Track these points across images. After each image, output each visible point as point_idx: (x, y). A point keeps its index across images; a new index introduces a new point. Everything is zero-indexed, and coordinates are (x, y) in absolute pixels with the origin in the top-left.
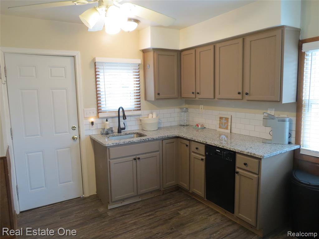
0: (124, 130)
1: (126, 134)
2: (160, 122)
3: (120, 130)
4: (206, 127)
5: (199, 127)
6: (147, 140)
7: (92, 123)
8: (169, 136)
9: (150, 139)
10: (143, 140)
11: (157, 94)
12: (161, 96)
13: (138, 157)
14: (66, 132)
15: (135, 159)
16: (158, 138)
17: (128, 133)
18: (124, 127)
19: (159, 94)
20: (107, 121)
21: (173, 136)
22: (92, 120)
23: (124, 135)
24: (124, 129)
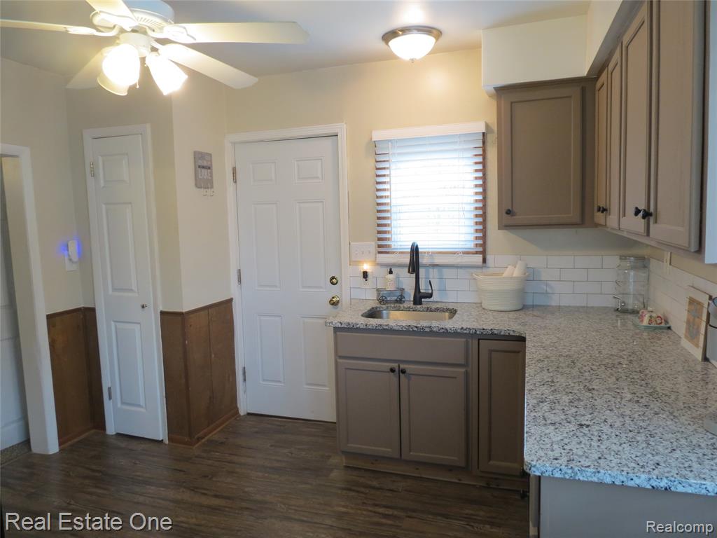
0: (427, 300)
1: (428, 310)
2: (549, 291)
3: (419, 298)
4: (672, 328)
5: (642, 321)
6: (428, 330)
7: (365, 275)
8: (496, 332)
9: (435, 330)
10: (415, 329)
11: (504, 212)
12: (518, 219)
13: (402, 366)
14: (321, 287)
15: (392, 370)
16: (459, 331)
17: (434, 306)
18: (430, 292)
19: (509, 212)
20: (391, 272)
21: (512, 333)
22: (366, 267)
23: (423, 311)
24: (430, 296)
